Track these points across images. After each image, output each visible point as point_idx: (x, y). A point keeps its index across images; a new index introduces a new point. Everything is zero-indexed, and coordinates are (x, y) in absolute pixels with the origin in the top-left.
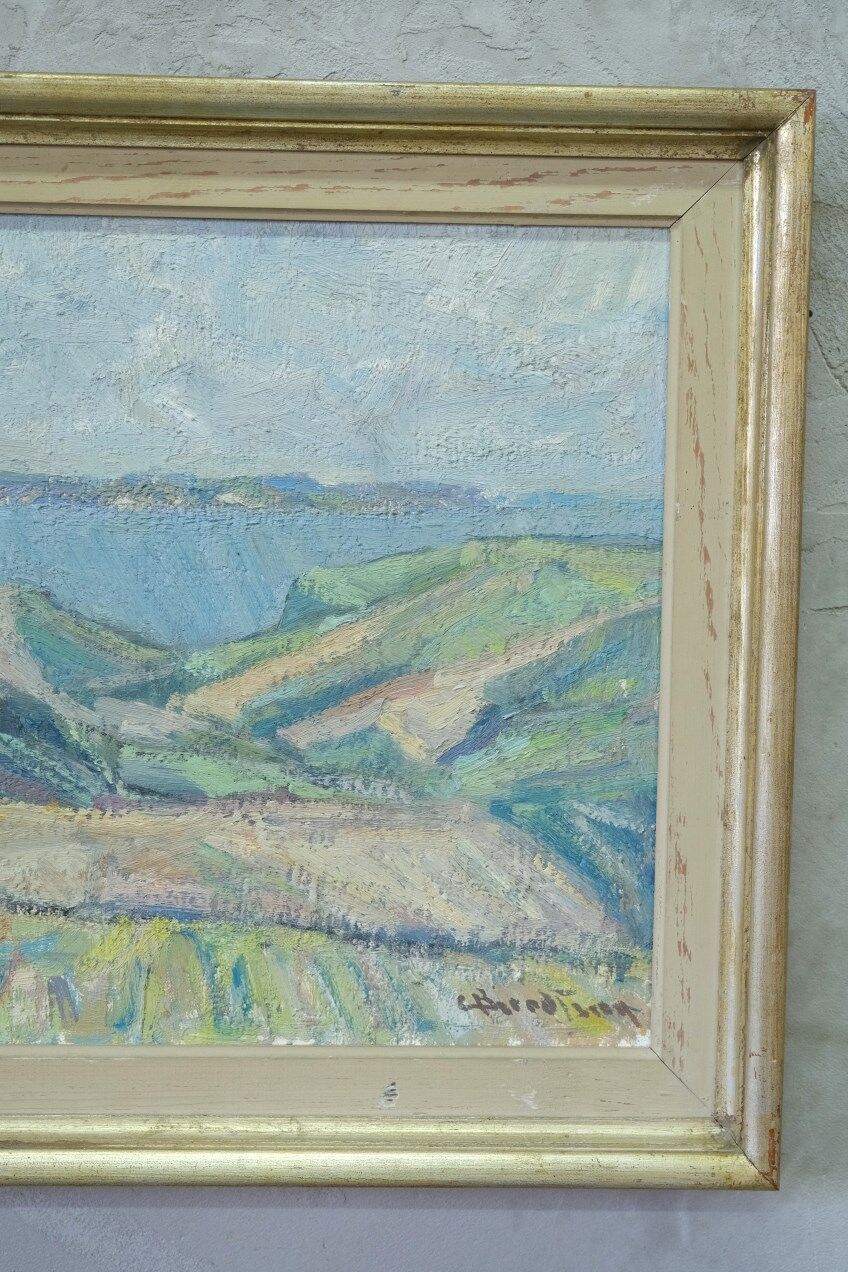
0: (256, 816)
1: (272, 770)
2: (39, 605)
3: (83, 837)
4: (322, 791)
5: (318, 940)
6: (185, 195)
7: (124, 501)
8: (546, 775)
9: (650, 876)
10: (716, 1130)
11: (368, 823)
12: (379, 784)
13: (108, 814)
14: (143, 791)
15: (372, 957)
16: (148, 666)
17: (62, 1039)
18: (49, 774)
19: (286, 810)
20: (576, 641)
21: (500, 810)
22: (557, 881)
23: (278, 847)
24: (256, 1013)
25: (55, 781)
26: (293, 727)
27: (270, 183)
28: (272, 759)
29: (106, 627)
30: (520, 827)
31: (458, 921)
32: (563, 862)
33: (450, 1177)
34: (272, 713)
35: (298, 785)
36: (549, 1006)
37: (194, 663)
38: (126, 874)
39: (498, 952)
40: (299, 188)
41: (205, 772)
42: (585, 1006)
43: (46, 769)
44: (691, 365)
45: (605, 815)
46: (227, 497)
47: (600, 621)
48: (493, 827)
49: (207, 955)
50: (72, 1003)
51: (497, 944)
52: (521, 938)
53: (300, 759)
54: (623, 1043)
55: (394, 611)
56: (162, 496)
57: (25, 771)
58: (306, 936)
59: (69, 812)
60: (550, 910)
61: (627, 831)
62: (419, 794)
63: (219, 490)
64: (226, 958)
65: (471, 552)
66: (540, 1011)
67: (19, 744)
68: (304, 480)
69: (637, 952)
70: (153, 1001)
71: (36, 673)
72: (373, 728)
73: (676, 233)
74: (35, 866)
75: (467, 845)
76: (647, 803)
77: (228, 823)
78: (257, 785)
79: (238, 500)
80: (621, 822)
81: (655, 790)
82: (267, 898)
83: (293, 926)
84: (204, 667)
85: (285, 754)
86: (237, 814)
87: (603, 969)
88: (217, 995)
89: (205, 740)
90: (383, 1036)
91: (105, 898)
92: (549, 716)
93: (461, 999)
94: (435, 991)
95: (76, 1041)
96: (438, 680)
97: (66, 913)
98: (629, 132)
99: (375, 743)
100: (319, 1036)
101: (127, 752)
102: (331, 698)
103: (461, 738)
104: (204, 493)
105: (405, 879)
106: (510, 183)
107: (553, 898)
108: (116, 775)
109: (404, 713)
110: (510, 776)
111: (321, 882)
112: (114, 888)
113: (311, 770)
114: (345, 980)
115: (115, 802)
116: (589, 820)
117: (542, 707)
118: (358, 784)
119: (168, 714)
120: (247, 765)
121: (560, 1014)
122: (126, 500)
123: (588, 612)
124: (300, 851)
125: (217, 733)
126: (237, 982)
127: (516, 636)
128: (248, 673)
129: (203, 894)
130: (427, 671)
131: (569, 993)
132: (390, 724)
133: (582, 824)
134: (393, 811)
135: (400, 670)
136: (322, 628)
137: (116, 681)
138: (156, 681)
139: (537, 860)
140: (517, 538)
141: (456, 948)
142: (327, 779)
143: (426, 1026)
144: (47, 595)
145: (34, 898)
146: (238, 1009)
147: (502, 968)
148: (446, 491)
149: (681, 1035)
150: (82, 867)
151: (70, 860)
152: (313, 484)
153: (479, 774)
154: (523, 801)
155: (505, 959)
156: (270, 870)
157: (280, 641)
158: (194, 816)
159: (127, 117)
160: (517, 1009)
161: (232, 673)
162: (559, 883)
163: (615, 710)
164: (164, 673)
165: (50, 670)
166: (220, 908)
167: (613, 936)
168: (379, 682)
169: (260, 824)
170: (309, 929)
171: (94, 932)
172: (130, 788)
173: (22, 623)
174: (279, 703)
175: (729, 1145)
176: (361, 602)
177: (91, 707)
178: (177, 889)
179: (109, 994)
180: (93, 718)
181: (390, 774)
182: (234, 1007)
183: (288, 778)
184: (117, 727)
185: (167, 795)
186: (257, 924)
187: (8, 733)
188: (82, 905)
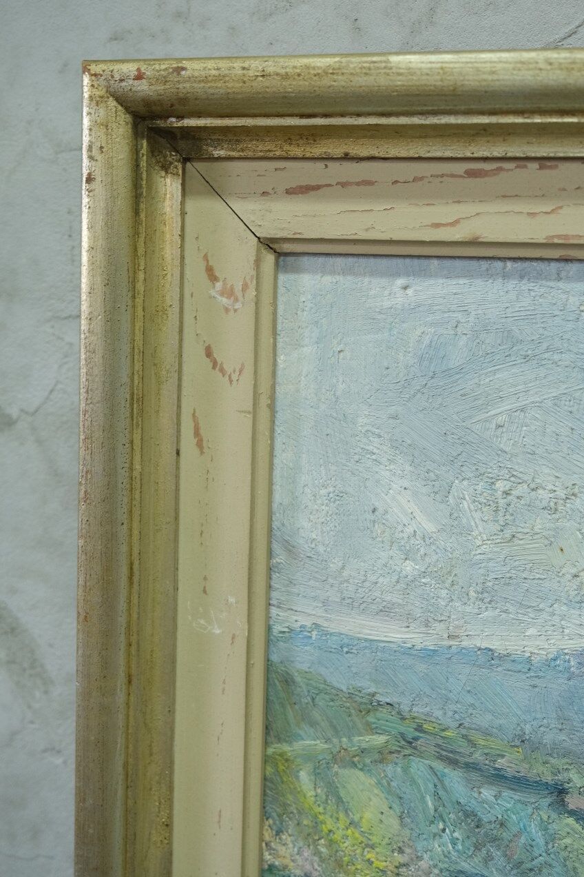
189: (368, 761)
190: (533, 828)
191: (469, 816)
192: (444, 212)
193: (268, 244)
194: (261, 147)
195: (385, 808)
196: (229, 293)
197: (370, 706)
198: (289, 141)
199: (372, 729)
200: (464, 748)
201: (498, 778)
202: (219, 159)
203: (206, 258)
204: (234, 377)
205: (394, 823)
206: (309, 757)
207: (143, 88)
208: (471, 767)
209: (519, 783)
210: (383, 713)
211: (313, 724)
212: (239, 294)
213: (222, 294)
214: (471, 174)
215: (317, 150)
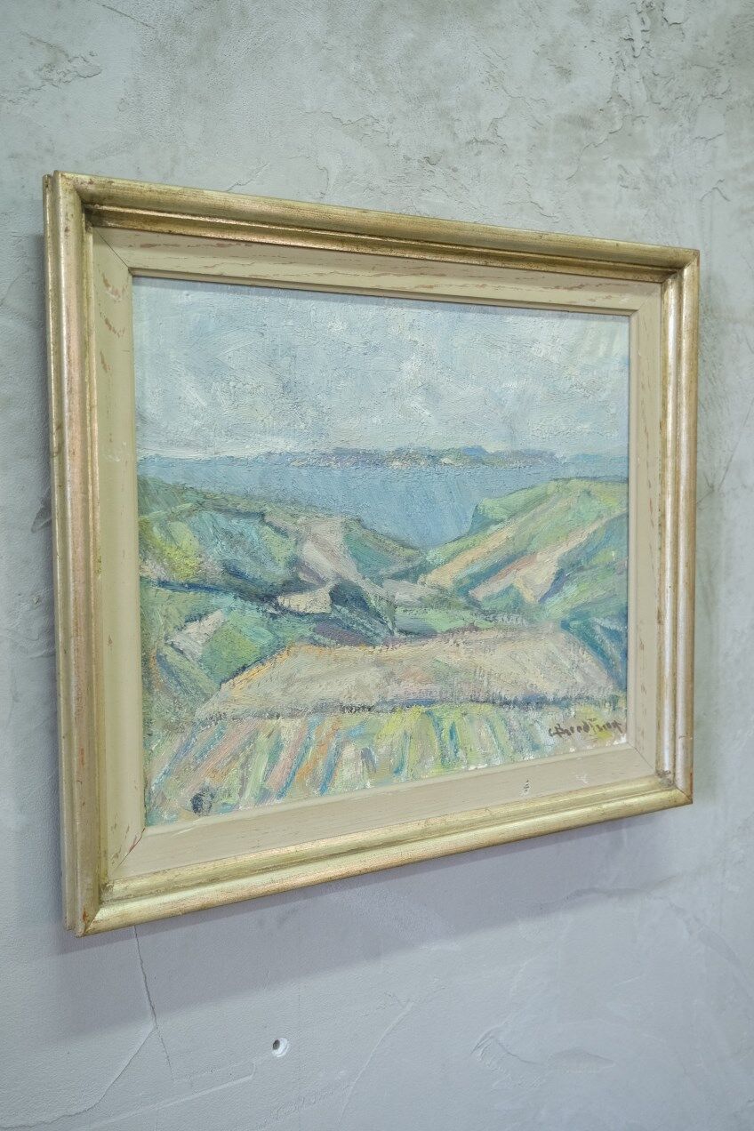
0: (460, 641)
1: (466, 614)
2: (355, 527)
3: (379, 663)
4: (490, 624)
5: (487, 708)
6: (431, 287)
7: (397, 464)
8: (585, 604)
9: (625, 654)
10: (660, 780)
11: (510, 639)
12: (514, 617)
13: (391, 647)
14: (407, 633)
15: (512, 713)
16: (409, 560)
17: (368, 784)
18: (360, 627)
19: (473, 636)
20: (595, 532)
21: (565, 626)
22: (588, 659)
23: (470, 658)
24: (461, 753)
25: (363, 631)
26: (476, 589)
27: (470, 282)
28: (466, 608)
29: (389, 538)
30: (573, 634)
31: (549, 688)
32: (591, 651)
33: (568, 825)
34: (467, 581)
35: (479, 621)
36: (586, 728)
37: (431, 555)
38: (399, 682)
39: (564, 702)
40: (483, 286)
41: (436, 619)
42: (601, 726)
43: (359, 625)
44: (643, 387)
45: (607, 624)
46: (445, 460)
47: (604, 521)
48: (562, 635)
49: (437, 723)
50: (373, 762)
51: (564, 698)
52: (574, 694)
53: (479, 606)
54: (616, 743)
55: (521, 520)
56: (415, 460)
57: (348, 627)
58: (483, 706)
59: (371, 649)
60: (585, 676)
61: (616, 631)
62: (532, 621)
63: (441, 457)
64: (446, 724)
65: (552, 487)
66: (582, 731)
67: (345, 611)
68: (480, 450)
69: (621, 694)
70: (412, 756)
71: (354, 568)
72: (511, 586)
73: (634, 319)
74: (353, 683)
75: (552, 646)
76: (624, 616)
77: (447, 647)
78: (460, 624)
79: (450, 461)
80: (613, 627)
81: (627, 608)
82: (465, 687)
83: (478, 702)
84: (435, 558)
85: (473, 604)
86: (451, 641)
87: (607, 704)
88: (442, 748)
89: (436, 600)
90: (518, 757)
91: (389, 698)
92: (584, 573)
93: (550, 730)
94: (539, 728)
95: (375, 784)
96: (539, 557)
97: (370, 709)
98: (627, 266)
99: (512, 594)
100: (488, 761)
101: (399, 611)
102: (493, 571)
103: (548, 589)
104: (434, 458)
105: (526, 668)
106: (571, 289)
107: (587, 670)
108: (394, 624)
109: (524, 577)
110: (568, 607)
111: (489, 674)
112: (394, 691)
113: (484, 613)
114: (500, 728)
115: (393, 640)
116: (602, 627)
117: (582, 569)
118: (505, 618)
119: (419, 586)
120: (456, 613)
121: (591, 731)
122: (397, 463)
123: (600, 517)
124: (480, 659)
125: (441, 595)
126: (452, 738)
127: (570, 531)
128: (456, 560)
129: (436, 689)
130: (534, 553)
131: (595, 719)
132: (519, 585)
133: (598, 629)
134: (520, 631)
135: (523, 553)
136: (489, 532)
137: (394, 569)
138: (413, 568)
139: (580, 650)
140: (570, 479)
141: (548, 703)
142: (492, 616)
143: (535, 747)
144: (359, 521)
145: (354, 702)
146: (453, 753)
147: (567, 711)
148: (540, 455)
149: (643, 733)
150: (377, 681)
151: (371, 676)
152: (484, 452)
153: (557, 607)
154: (574, 619)
155: (568, 706)
156: (467, 672)
157: (470, 541)
158: (431, 645)
159: (414, 240)
160: (573, 732)
161: (448, 560)
162: (589, 661)
163: (610, 567)
164: (417, 563)
165: (361, 565)
166: (444, 696)
167: (611, 687)
168: (513, 561)
169: (462, 645)
170: (484, 702)
171: (383, 718)
172: (401, 631)
173: (347, 538)
174: (470, 576)
175: (669, 786)
176: (505, 517)
177: (382, 586)
178: (423, 688)
179: (391, 754)
180: (382, 592)
181: (519, 612)
182: (451, 752)
183: (474, 618)
184: (394, 597)
185: (418, 634)
186: (461, 703)
187: (340, 605)
188: (378, 704)
189: (184, 516)
190: (254, 535)
191: (227, 533)
192: (209, 261)
193: (131, 270)
194: (131, 224)
195: (192, 537)
196: (116, 293)
197: (184, 490)
198: (145, 222)
199: (184, 501)
200: (223, 502)
201: (238, 514)
202: (111, 227)
203: (103, 275)
204: (121, 334)
205: (196, 543)
206: (157, 519)
207: (91, 188)
208: (227, 511)
209: (248, 515)
210: (189, 493)
211: (158, 503)
212: (121, 294)
213: (112, 293)
214: (219, 245)
215: (158, 228)
